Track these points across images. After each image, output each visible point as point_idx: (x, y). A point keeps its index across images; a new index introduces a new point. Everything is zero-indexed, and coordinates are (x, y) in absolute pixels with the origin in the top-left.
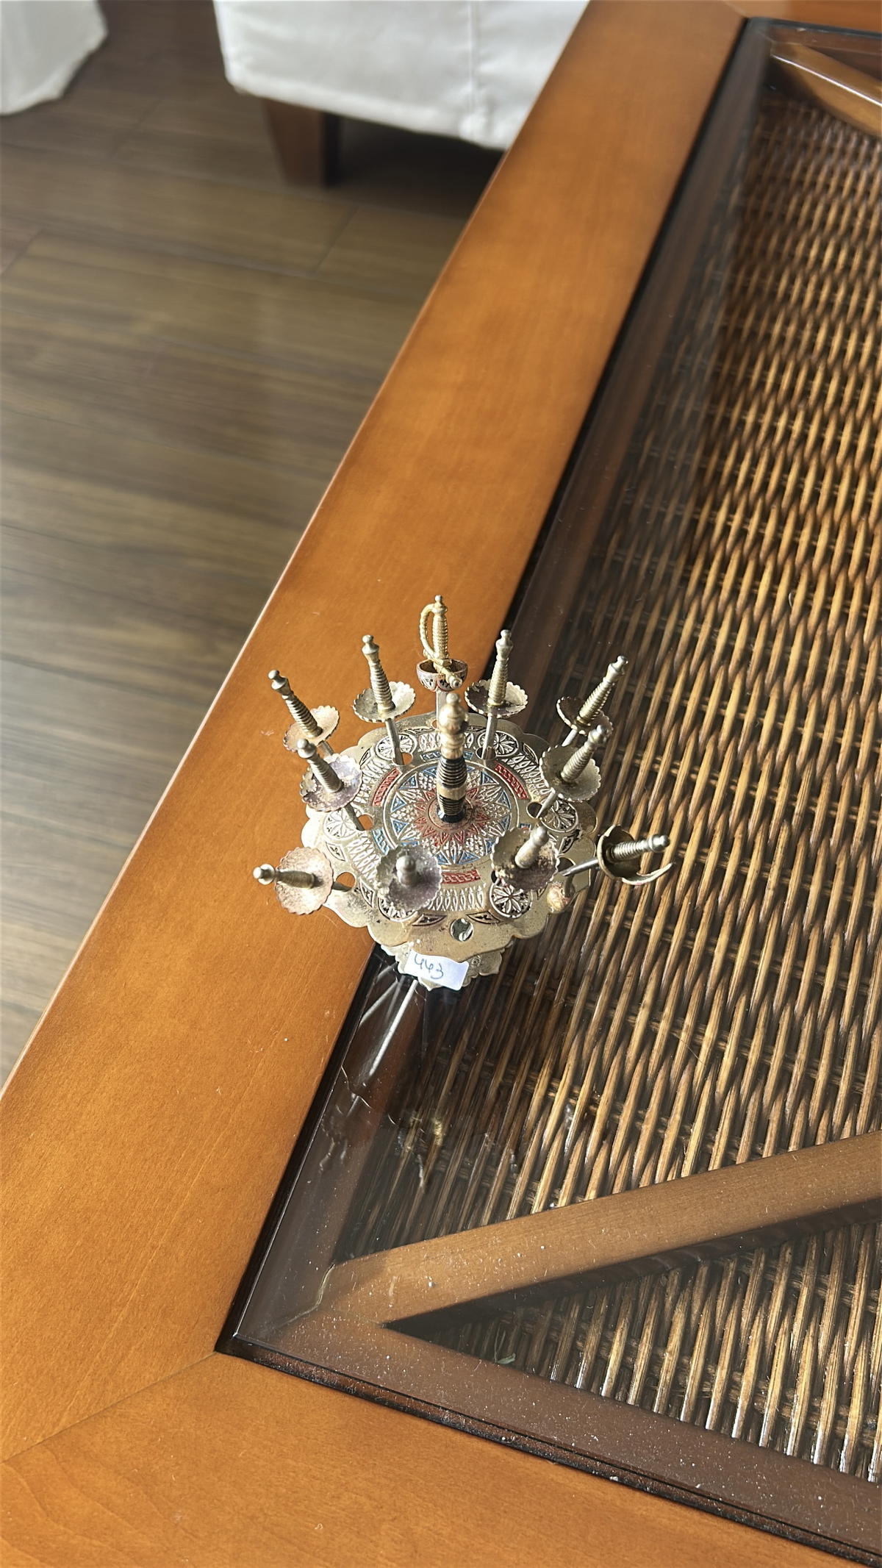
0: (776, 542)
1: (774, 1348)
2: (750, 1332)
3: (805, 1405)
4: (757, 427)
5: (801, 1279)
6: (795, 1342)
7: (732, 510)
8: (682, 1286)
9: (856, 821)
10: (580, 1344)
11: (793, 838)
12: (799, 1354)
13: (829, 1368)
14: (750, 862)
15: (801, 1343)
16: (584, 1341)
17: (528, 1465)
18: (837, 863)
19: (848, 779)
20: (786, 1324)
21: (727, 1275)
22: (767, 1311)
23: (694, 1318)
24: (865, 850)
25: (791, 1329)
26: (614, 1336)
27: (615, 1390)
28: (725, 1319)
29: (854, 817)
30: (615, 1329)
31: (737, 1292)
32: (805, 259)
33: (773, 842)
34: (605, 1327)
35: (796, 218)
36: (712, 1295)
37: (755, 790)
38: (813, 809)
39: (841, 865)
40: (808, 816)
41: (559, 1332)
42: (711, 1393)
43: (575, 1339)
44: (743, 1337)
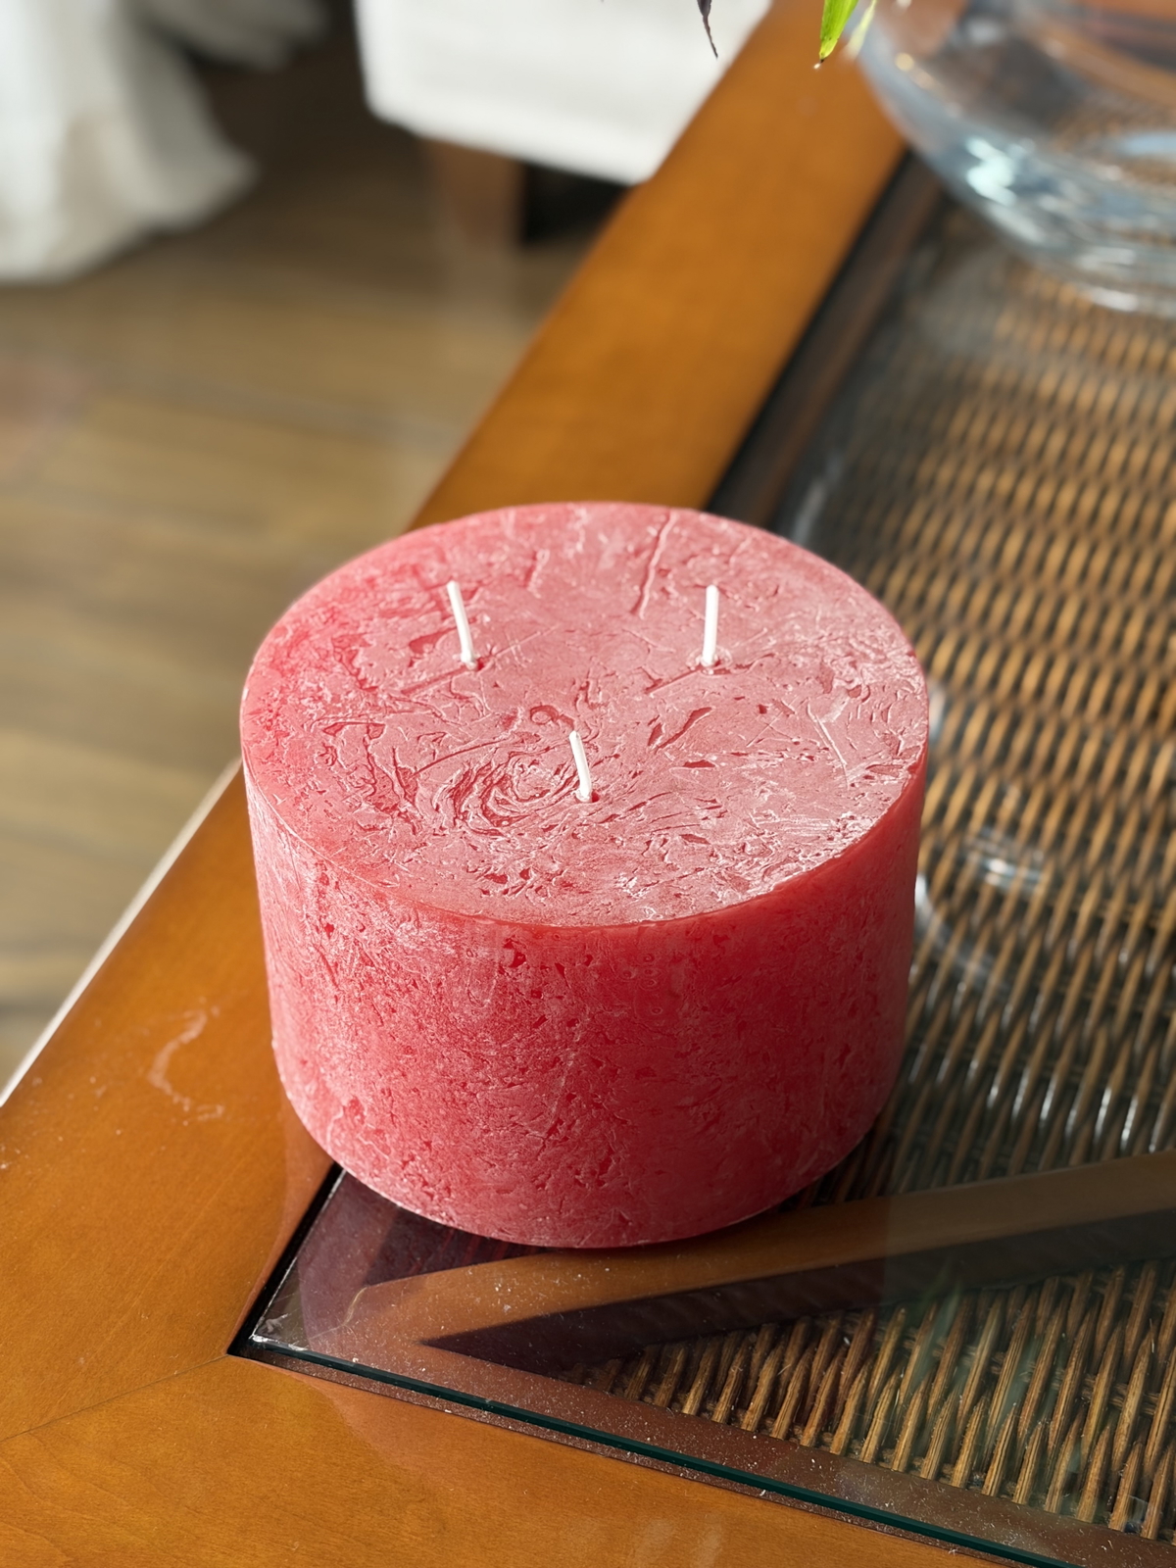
2: (849, 1387)
5: (914, 1339)
6: (902, 1398)
8: (774, 1344)
12: (904, 1411)
13: (939, 1423)
20: (892, 1382)
22: (872, 1369)
23: (785, 1373)
25: (897, 1387)
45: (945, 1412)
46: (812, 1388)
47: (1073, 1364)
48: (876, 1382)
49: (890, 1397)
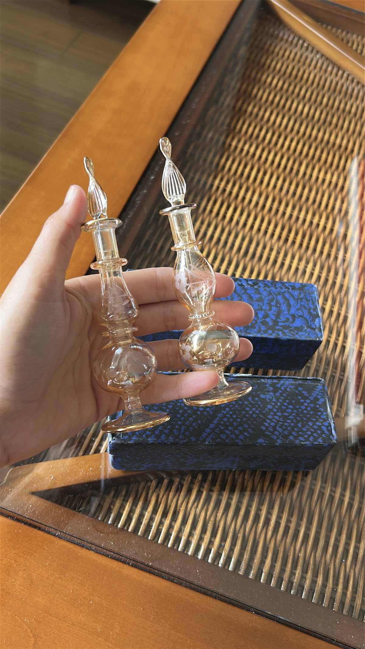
0: (237, 196)
1: (190, 513)
2: (181, 507)
3: (199, 536)
4: (236, 147)
5: (204, 487)
6: (198, 512)
7: (221, 180)
8: (157, 487)
10: (112, 507)
12: (199, 517)
13: (210, 522)
15: (201, 512)
16: (114, 506)
17: (83, 552)
20: (195, 505)
21: (175, 483)
22: (189, 499)
23: (160, 499)
25: (197, 507)
26: (126, 504)
27: (124, 525)
28: (172, 501)
30: (127, 501)
31: (178, 490)
32: (265, 82)
34: (124, 500)
35: (264, 64)
36: (168, 490)
41: (104, 502)
42: (162, 529)
43: (111, 504)
44: (178, 508)
45: (212, 519)
46: (168, 506)
47: (256, 501)
48: (190, 505)
49: (194, 511)
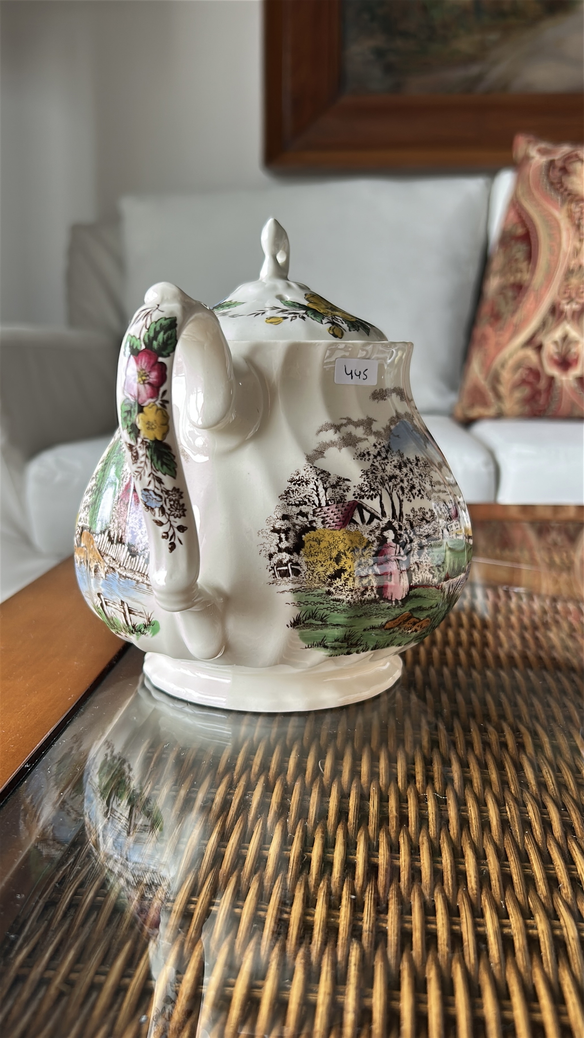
9: (436, 930)
11: (367, 956)
14: (318, 987)
18: (426, 976)
19: (416, 894)
24: (456, 955)
29: (433, 926)
33: (344, 964)
37: (313, 915)
38: (384, 925)
39: (432, 975)
40: (380, 935)
